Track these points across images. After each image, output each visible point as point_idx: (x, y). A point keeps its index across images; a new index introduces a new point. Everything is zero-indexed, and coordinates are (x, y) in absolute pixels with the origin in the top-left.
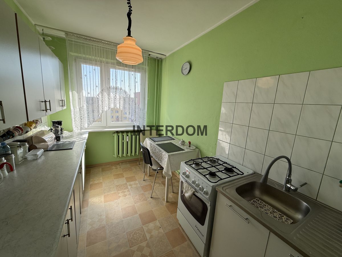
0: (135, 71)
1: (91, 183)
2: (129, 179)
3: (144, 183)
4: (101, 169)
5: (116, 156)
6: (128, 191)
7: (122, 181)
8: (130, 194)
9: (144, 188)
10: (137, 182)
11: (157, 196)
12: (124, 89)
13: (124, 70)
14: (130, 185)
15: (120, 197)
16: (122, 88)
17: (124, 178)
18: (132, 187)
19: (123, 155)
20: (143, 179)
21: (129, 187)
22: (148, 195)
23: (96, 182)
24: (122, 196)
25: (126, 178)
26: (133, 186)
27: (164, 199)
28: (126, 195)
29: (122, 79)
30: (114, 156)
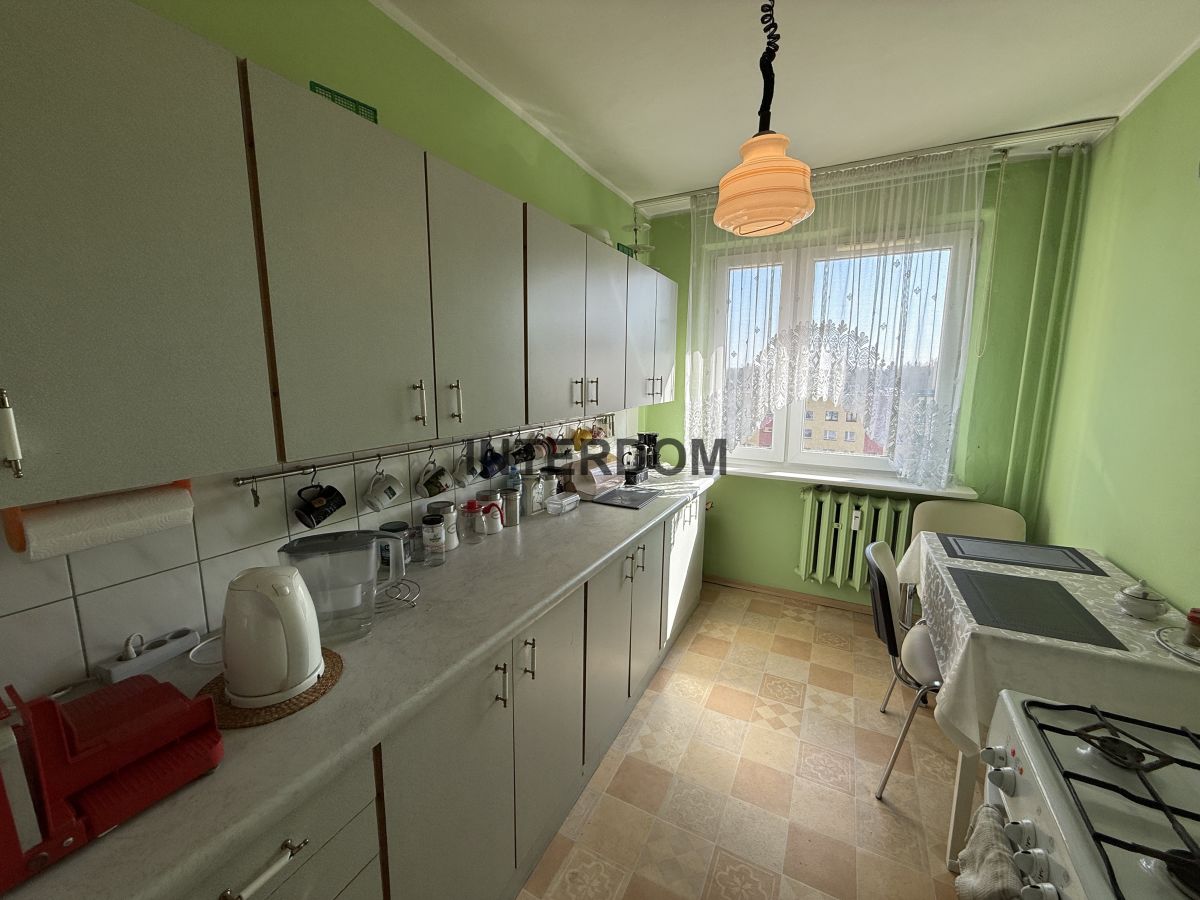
0: (910, 249)
1: (702, 630)
2: (826, 678)
3: (880, 724)
4: (747, 602)
5: (802, 572)
6: (799, 715)
7: (795, 670)
8: (796, 730)
9: (866, 741)
10: (850, 702)
11: (917, 811)
12: (853, 328)
13: (860, 254)
14: (817, 700)
15: (758, 716)
16: (847, 322)
17: (808, 664)
18: (817, 710)
19: (833, 580)
20: (880, 705)
21: (808, 704)
22: (869, 774)
23: (716, 634)
24: (768, 721)
25: (813, 668)
26: (825, 708)
27: (941, 849)
28: (782, 726)
29: (849, 291)
30: (796, 570)
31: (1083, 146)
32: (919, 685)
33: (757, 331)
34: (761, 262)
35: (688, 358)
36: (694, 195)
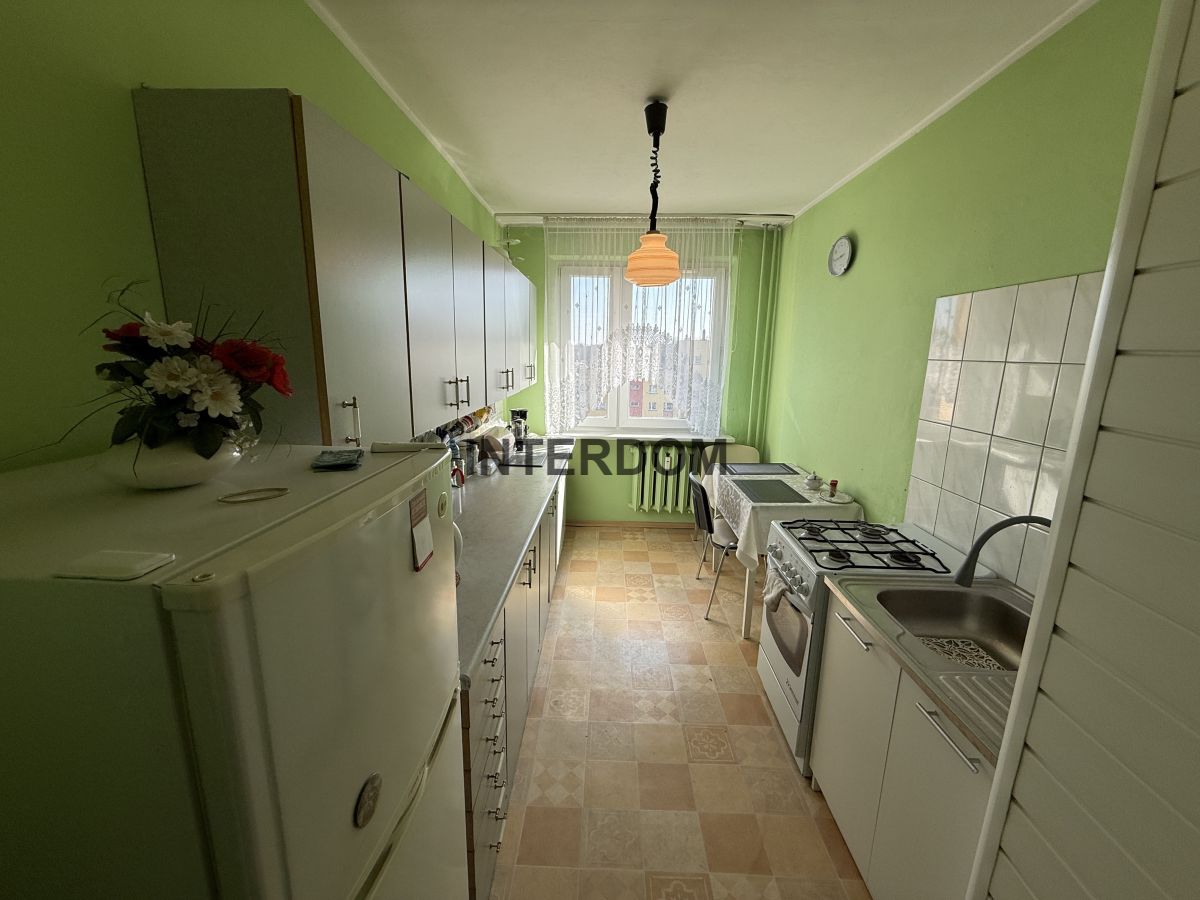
0: (695, 276)
1: (574, 558)
2: (659, 568)
3: (699, 586)
4: (597, 535)
5: (634, 506)
6: (653, 591)
7: (643, 569)
8: (654, 599)
9: (692, 595)
10: (679, 579)
11: (726, 620)
12: (663, 331)
14: (661, 582)
15: (629, 598)
16: (658, 326)
17: (649, 564)
18: (662, 587)
19: (654, 508)
20: (695, 576)
21: (656, 585)
22: (700, 610)
23: (585, 558)
24: (637, 598)
25: (653, 565)
26: (666, 585)
27: (740, 631)
28: (646, 599)
29: (659, 304)
30: (630, 505)
31: (779, 226)
32: (723, 547)
33: (599, 329)
34: (600, 274)
35: (546, 348)
36: (546, 216)
